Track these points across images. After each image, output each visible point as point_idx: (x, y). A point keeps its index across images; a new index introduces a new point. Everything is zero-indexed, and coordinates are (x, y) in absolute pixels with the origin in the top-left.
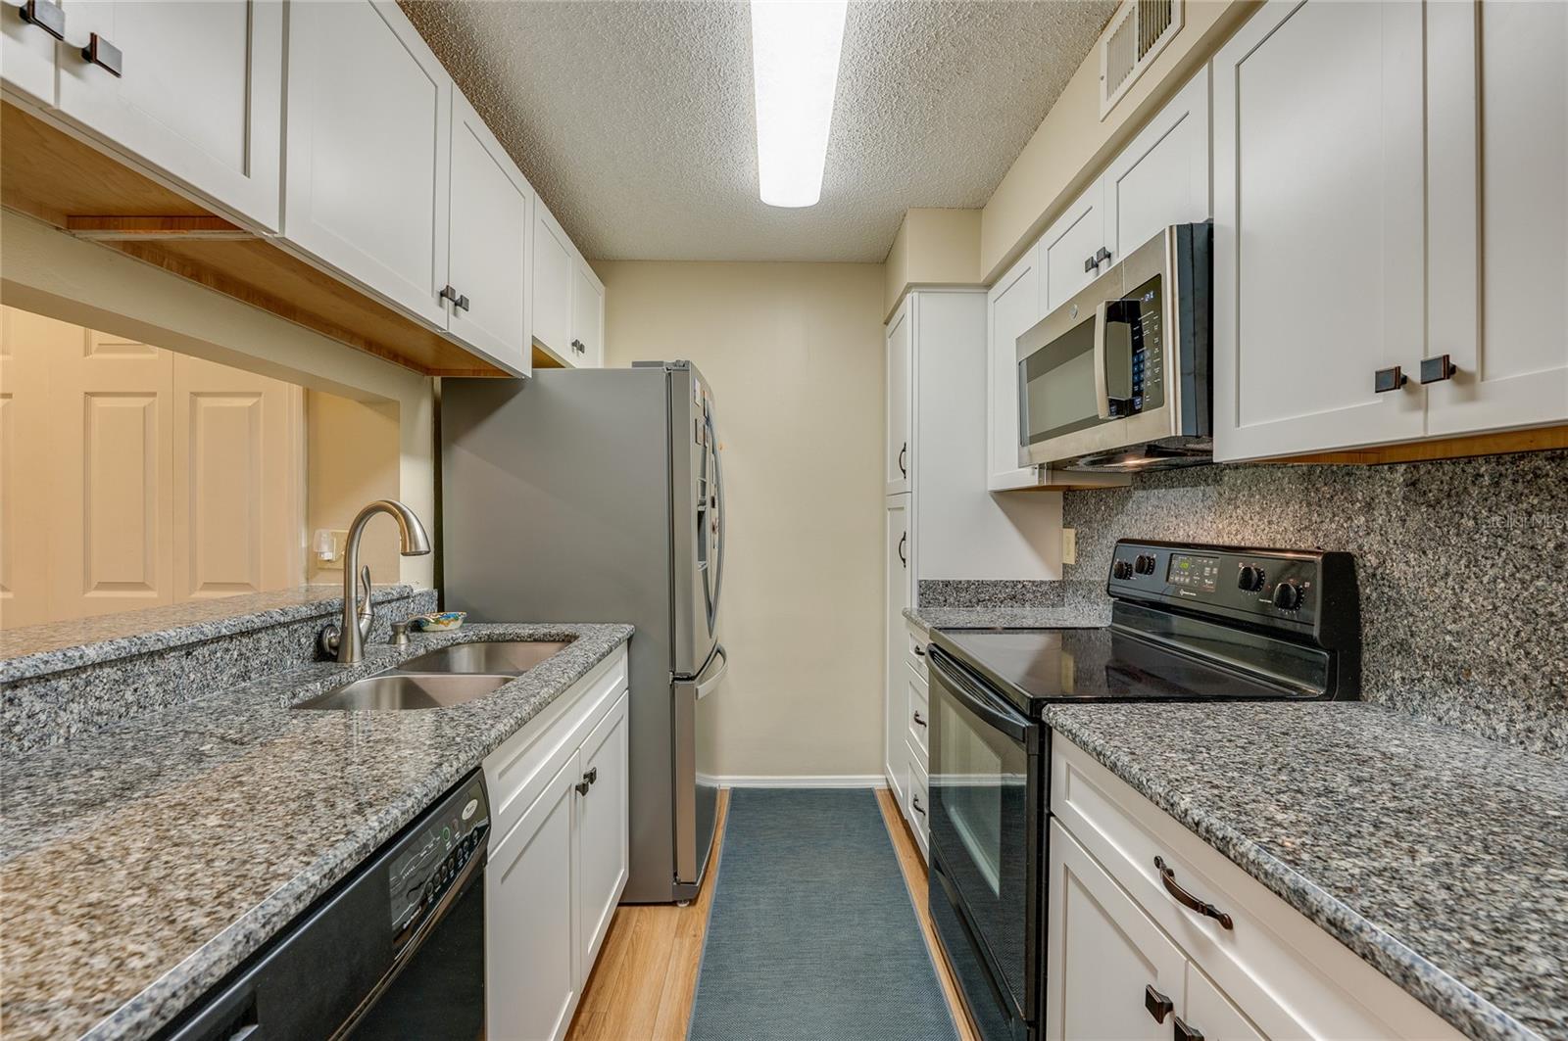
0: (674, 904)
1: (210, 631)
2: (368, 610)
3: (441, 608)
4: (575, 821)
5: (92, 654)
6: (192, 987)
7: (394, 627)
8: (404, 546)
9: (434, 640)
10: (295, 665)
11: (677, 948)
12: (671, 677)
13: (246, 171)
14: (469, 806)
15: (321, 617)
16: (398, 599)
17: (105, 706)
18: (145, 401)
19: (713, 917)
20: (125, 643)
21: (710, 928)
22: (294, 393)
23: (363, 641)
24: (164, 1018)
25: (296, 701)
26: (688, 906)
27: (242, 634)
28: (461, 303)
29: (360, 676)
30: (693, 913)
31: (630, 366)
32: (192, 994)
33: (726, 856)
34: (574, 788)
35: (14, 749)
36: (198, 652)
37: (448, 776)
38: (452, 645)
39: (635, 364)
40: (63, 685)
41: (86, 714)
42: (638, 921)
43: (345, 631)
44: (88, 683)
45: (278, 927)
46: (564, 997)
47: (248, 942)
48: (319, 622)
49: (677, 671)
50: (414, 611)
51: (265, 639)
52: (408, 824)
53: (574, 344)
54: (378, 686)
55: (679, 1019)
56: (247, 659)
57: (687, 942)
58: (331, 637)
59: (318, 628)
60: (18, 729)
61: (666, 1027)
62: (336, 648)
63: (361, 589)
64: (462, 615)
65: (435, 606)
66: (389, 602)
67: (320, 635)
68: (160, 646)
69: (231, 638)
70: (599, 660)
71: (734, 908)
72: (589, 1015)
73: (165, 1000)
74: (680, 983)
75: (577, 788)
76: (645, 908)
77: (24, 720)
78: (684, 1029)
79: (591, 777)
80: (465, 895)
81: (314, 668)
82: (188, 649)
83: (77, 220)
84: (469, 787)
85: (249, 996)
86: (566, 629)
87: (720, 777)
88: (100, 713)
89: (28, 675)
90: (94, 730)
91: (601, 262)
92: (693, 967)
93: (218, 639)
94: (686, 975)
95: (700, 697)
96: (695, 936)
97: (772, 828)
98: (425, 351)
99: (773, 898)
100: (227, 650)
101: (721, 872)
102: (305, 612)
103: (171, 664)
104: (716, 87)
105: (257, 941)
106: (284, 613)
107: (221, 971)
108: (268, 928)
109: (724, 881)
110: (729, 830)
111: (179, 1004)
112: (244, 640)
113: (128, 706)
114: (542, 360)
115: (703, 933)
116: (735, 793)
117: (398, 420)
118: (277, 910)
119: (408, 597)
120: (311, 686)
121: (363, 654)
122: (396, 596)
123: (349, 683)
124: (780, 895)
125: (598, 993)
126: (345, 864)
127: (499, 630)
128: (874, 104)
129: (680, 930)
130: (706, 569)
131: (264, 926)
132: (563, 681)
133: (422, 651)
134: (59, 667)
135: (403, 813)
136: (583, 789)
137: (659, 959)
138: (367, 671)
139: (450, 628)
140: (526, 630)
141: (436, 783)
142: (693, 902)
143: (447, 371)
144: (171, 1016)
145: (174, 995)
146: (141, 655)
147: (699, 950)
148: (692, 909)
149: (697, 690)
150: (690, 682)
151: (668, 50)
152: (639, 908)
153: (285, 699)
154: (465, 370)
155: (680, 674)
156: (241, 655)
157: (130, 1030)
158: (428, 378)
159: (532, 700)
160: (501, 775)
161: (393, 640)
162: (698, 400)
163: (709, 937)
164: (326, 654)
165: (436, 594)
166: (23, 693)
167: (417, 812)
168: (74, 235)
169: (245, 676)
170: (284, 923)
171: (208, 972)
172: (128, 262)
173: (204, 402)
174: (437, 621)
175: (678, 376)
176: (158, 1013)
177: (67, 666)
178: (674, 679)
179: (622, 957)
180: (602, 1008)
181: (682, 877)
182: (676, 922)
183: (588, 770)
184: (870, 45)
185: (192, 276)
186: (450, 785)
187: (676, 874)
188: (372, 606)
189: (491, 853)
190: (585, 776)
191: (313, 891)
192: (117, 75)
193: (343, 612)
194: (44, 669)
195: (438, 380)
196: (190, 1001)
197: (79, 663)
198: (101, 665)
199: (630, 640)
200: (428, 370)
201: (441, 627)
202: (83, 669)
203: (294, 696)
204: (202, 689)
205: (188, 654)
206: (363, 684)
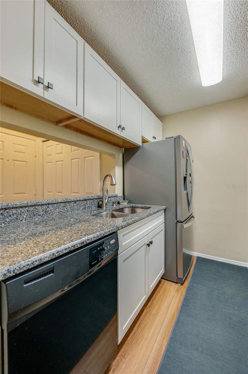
0: (177, 283)
1: (78, 199)
2: (107, 198)
3: (124, 199)
4: (146, 253)
5: (59, 201)
6: (40, 261)
7: (113, 202)
8: (111, 183)
9: (121, 206)
10: (94, 208)
11: (176, 295)
12: (176, 221)
13: (77, 105)
14: (112, 240)
15: (99, 198)
16: (115, 197)
17: (62, 210)
18: (78, 160)
19: (187, 290)
20: (65, 199)
21: (186, 293)
22: (98, 154)
23: (106, 204)
24: (34, 265)
25: (91, 214)
26: (181, 285)
27: (84, 200)
28: (123, 129)
29: (105, 211)
30: (182, 287)
31: (165, 139)
32: (40, 262)
33: (193, 275)
34: (146, 245)
35: (48, 215)
36: (77, 203)
37: (107, 232)
38: (125, 208)
39: (166, 138)
40: (55, 205)
41: (59, 211)
42: (166, 284)
43: (103, 202)
44: (59, 206)
45: (60, 254)
46: (143, 297)
47: (53, 255)
48: (99, 200)
49: (178, 220)
50: (118, 199)
51: (88, 202)
52: (94, 241)
53: (153, 137)
54: (107, 214)
55: (174, 314)
56: (85, 205)
57: (179, 295)
58: (100, 203)
59: (98, 201)
60: (49, 212)
61: (170, 315)
62: (101, 205)
63: (106, 193)
64: (127, 201)
65: (123, 199)
66: (113, 197)
67: (99, 202)
68: (70, 201)
69: (82, 200)
70: (154, 213)
71: (194, 290)
72: (151, 304)
73: (34, 262)
74: (175, 305)
75: (147, 245)
76: (169, 282)
77: (50, 211)
78: (175, 318)
79: (151, 243)
80: (111, 262)
81: (97, 209)
82: (75, 202)
83: (58, 122)
84: (113, 236)
85: (53, 267)
86: (149, 206)
87: (194, 252)
88: (61, 212)
89: (50, 203)
90: (60, 214)
91: (161, 117)
92: (180, 302)
93: (80, 200)
94: (177, 303)
95: (184, 228)
96: (181, 294)
97: (209, 271)
98: (121, 143)
99: (207, 291)
100: (82, 203)
101: (191, 278)
102: (96, 197)
103: (72, 204)
104: (184, 55)
105: (55, 256)
106: (92, 197)
107: (47, 259)
108: (58, 254)
109: (192, 281)
110: (195, 268)
111: (37, 263)
112: (85, 201)
113: (65, 211)
114: (144, 141)
115: (184, 294)
116: (198, 258)
117: (115, 158)
118: (61, 250)
119: (117, 196)
120: (94, 212)
121: (106, 207)
122: (114, 196)
123: (102, 212)
124: (209, 291)
125: (154, 299)
126: (78, 245)
127: (134, 205)
128: (239, 38)
129: (178, 291)
130: (187, 193)
131: (57, 253)
132: (142, 216)
133: (118, 208)
134: (55, 202)
135: (94, 238)
136: (148, 245)
137: (171, 296)
138: (106, 210)
139: (125, 204)
140: (140, 206)
141: (103, 233)
142: (182, 284)
143: (125, 147)
144: (35, 265)
145: (36, 261)
146: (67, 202)
147: (182, 298)
148: (181, 286)
149: (183, 226)
150: (181, 223)
151: (169, 50)
152: (167, 281)
153: (89, 214)
154: (128, 146)
155: (178, 221)
156: (84, 204)
157: (26, 265)
158: (121, 149)
159: (133, 219)
160: (123, 236)
161: (113, 205)
162: (184, 145)
163: (185, 295)
164: (100, 206)
165: (123, 196)
166: (50, 206)
167: (97, 238)
168: (58, 126)
169: (85, 208)
170: (62, 254)
171: (44, 259)
172: (66, 130)
173: (86, 158)
174: (122, 202)
175: (177, 139)
176: (32, 264)
177: (56, 202)
178: (177, 222)
179: (161, 292)
180: (155, 303)
181: (179, 276)
182: (177, 288)
183: (151, 241)
184: (235, 17)
185: (76, 131)
186: (107, 234)
187: (177, 275)
188: (109, 197)
189: (119, 254)
190: (150, 242)
191: (69, 249)
192: (52, 89)
193: (102, 198)
194: (52, 202)
195: (123, 149)
196: (39, 264)
197: (57, 202)
198: (61, 203)
199: (165, 210)
200: (121, 147)
201: (123, 203)
202: (58, 203)
203: (91, 213)
204: (77, 210)
205: (75, 203)
206: (104, 213)
